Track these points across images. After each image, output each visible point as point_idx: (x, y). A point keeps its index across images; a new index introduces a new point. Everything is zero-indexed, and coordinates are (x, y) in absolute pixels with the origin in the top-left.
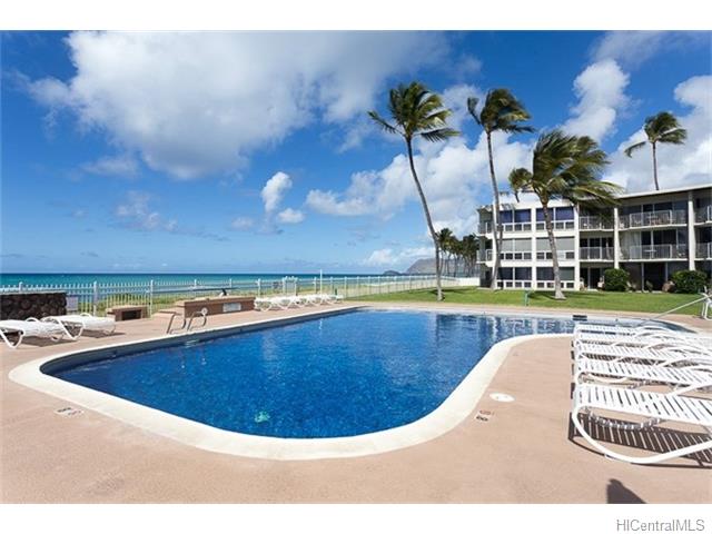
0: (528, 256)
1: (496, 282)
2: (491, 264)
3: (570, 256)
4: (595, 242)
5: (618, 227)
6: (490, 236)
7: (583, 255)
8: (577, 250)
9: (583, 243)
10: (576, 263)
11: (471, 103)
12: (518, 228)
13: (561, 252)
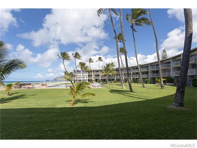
0: (81, 78)
1: (76, 82)
2: (75, 79)
3: (87, 78)
4: (90, 76)
5: (93, 74)
6: (75, 74)
7: (88, 78)
8: (88, 77)
9: (88, 76)
10: (87, 79)
11: (73, 54)
12: (80, 73)
13: (85, 77)
